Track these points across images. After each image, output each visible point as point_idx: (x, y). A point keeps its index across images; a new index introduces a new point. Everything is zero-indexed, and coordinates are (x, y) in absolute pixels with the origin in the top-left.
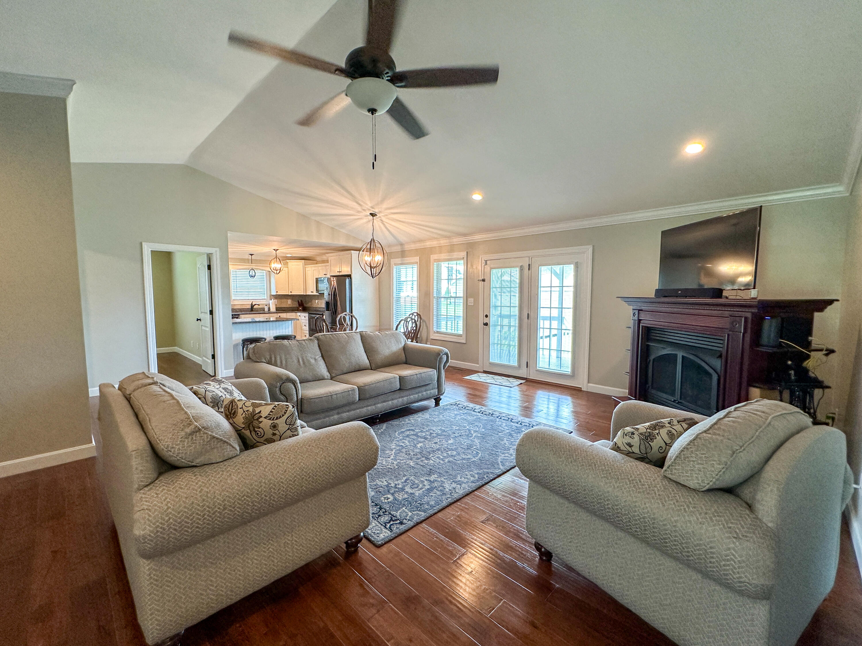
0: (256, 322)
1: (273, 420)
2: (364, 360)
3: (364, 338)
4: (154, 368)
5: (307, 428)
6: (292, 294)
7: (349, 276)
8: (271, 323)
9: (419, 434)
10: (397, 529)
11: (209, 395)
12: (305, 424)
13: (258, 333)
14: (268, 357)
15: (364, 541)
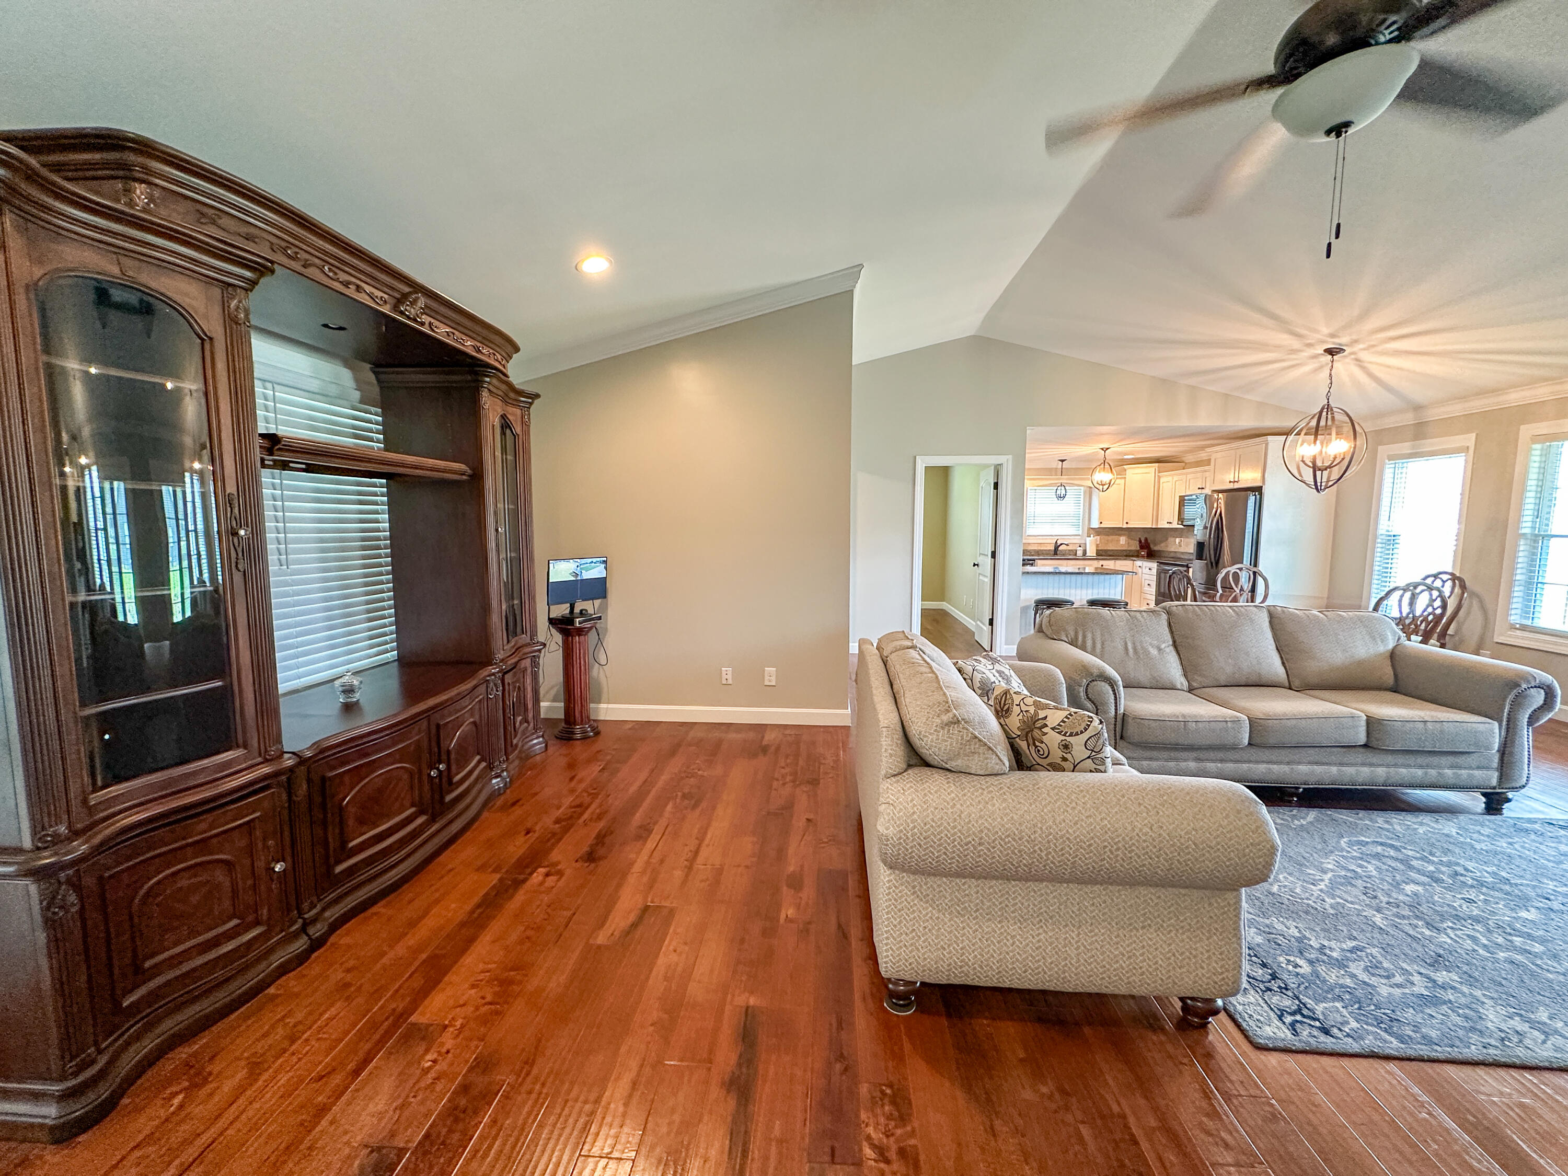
0: (1060, 573)
1: (1065, 735)
2: (1274, 666)
3: (1276, 620)
4: (917, 629)
5: (1127, 767)
6: (1129, 526)
7: (1258, 490)
8: (1084, 577)
9: (1414, 863)
10: (1308, 1035)
11: (978, 677)
12: (1124, 760)
13: (1062, 591)
14: (1072, 634)
15: (1222, 1016)
